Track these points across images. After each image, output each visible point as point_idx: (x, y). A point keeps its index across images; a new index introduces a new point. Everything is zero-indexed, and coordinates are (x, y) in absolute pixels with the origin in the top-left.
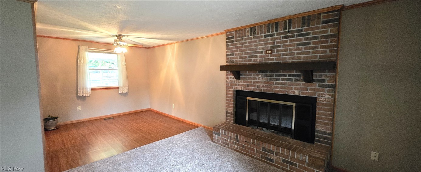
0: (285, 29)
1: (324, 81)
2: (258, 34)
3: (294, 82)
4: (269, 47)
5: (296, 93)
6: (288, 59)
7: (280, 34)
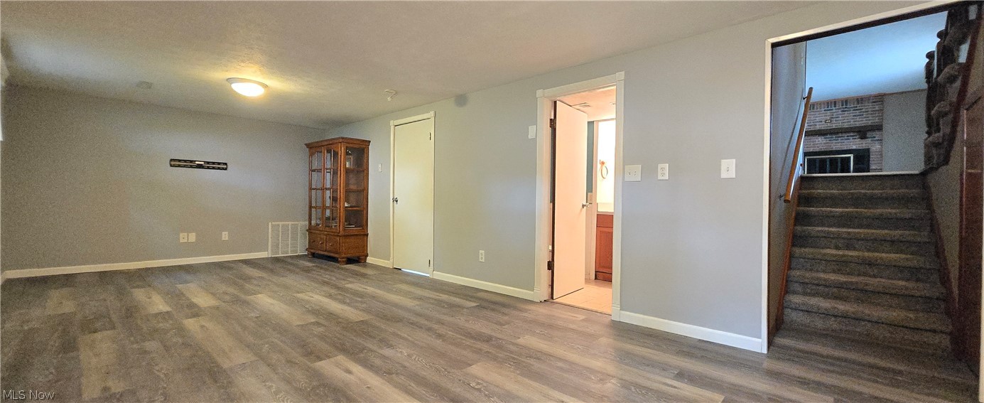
0: (842, 105)
1: (874, 137)
2: (817, 109)
3: (851, 140)
4: (828, 118)
5: (854, 147)
6: (846, 126)
7: (839, 109)
